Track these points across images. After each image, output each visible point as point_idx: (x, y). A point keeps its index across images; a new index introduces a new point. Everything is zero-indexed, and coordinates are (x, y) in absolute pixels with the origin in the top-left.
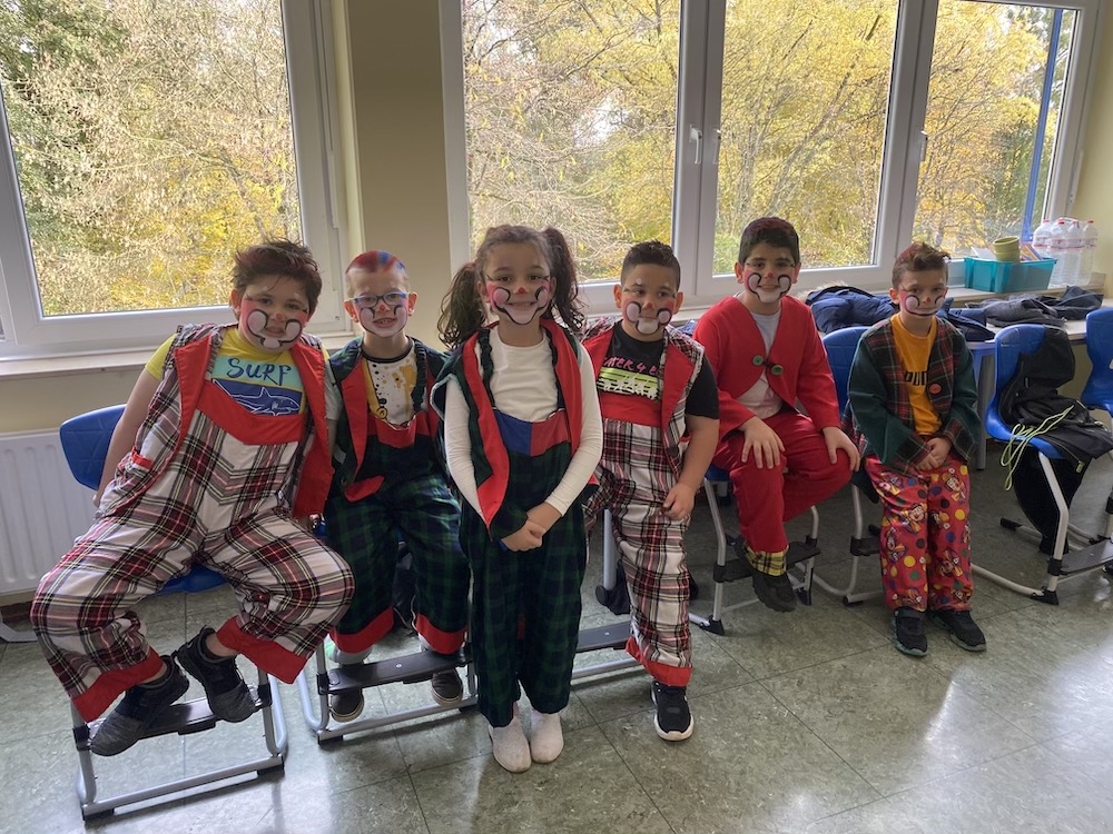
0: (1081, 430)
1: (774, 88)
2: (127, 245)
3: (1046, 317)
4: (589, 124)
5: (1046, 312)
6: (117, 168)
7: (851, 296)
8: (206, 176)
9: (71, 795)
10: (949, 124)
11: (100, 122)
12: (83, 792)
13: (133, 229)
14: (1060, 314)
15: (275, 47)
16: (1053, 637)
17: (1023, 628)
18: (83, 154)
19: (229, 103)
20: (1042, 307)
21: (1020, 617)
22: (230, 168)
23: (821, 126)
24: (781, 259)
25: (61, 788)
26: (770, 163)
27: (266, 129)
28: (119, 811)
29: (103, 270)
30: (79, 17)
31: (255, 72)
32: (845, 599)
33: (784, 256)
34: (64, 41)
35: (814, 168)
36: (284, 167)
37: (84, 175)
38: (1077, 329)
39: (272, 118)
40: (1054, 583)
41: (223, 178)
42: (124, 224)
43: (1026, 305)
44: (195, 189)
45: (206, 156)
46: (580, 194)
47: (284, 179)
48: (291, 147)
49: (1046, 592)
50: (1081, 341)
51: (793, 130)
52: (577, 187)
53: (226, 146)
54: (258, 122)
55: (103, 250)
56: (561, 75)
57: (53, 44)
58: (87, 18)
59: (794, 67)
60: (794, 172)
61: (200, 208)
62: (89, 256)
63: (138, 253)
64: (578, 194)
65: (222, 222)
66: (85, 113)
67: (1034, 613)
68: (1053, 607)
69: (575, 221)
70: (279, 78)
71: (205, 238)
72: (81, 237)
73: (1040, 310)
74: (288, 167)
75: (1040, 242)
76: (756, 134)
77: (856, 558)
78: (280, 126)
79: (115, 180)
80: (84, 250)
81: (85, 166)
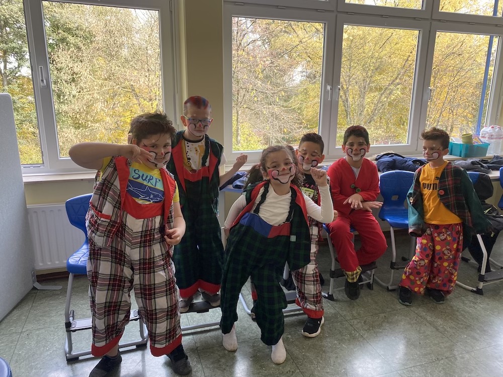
0: (494, 218)
1: (375, 61)
2: (89, 126)
3: (482, 168)
4: (291, 76)
5: (482, 166)
6: (87, 93)
7: (395, 157)
8: (124, 97)
9: (62, 351)
10: (456, 79)
11: (81, 73)
12: (67, 350)
13: (92, 119)
14: (489, 168)
15: (156, 43)
16: (479, 308)
17: (466, 304)
18: (74, 87)
19: (135, 66)
20: (480, 164)
21: (465, 299)
22: (134, 94)
23: (396, 79)
24: (360, 143)
25: (58, 348)
26: (372, 95)
27: (150, 77)
28: (80, 358)
29: (78, 136)
30: (74, 29)
31: (147, 53)
32: (388, 287)
33: (361, 141)
34: (68, 39)
35: (393, 97)
36: (157, 94)
37: (73, 96)
38: (495, 174)
39: (154, 73)
40: (481, 285)
41: (131, 97)
42: (89, 117)
43: (473, 163)
44: (119, 102)
45: (124, 88)
46: (286, 107)
47: (157, 99)
48: (161, 85)
49: (478, 289)
50: (496, 180)
51: (384, 80)
52: (285, 104)
53: (133, 84)
54: (147, 74)
55: (79, 128)
56: (280, 55)
57: (63, 40)
58: (78, 29)
59: (384, 52)
60: (384, 99)
61: (121, 110)
62: (73, 130)
63: (94, 129)
64: (285, 107)
65: (130, 116)
66: (76, 70)
67: (472, 298)
68: (481, 296)
69: (283, 119)
70: (157, 56)
71: (122, 123)
72: (70, 121)
73: (479, 166)
74: (159, 94)
75: (483, 135)
76: (367, 82)
77: (393, 270)
78: (156, 76)
79: (86, 98)
80: (71, 127)
81: (74, 92)
